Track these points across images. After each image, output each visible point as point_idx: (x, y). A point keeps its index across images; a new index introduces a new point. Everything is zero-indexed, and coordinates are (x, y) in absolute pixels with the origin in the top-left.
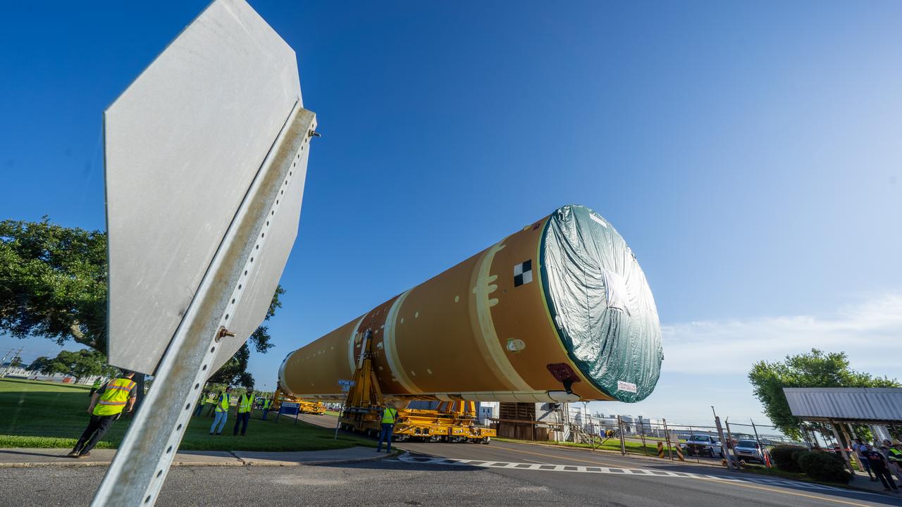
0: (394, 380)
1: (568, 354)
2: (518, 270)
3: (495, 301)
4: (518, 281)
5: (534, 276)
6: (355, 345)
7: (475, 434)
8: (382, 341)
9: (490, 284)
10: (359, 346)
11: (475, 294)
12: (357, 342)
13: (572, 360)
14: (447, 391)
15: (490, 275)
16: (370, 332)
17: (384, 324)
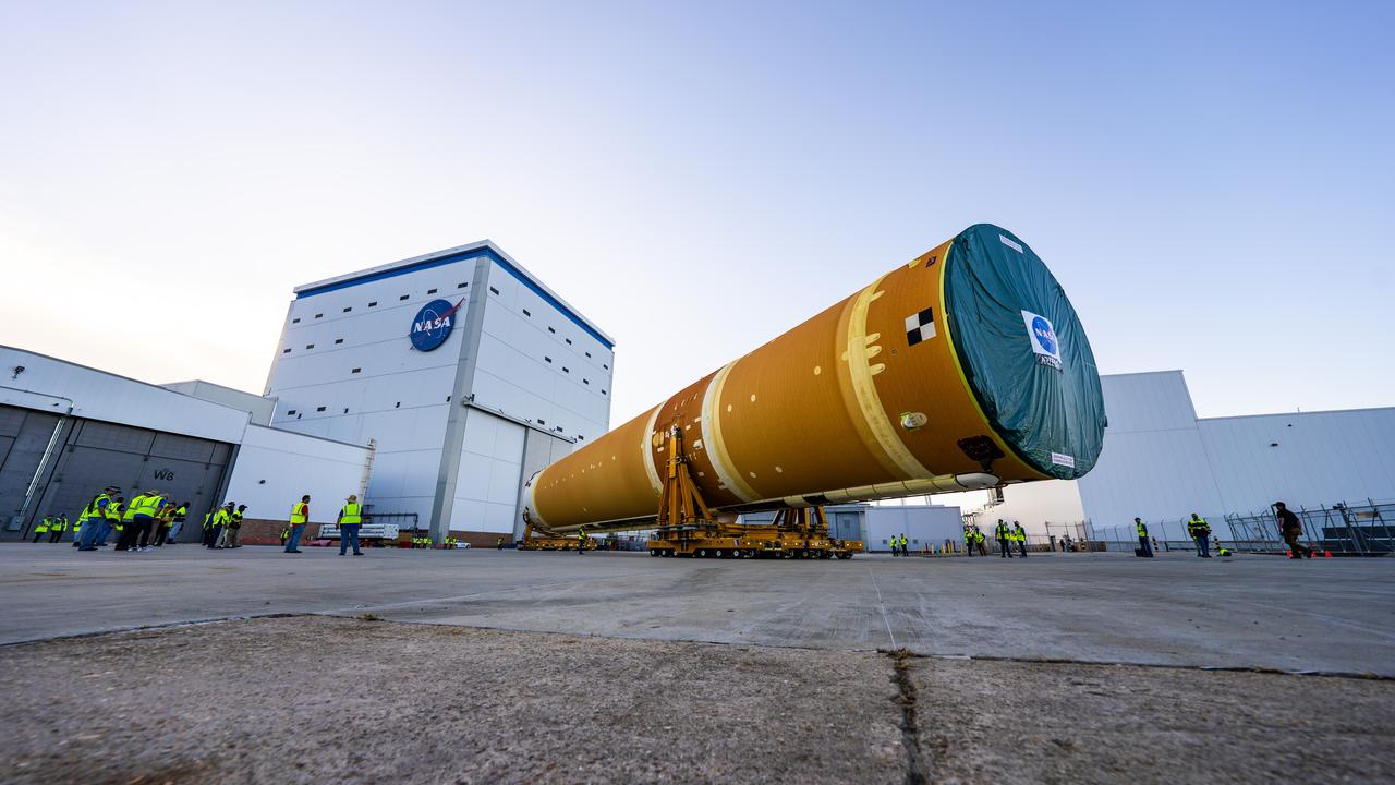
0: (721, 487)
1: (990, 424)
2: (912, 322)
3: (879, 368)
4: (915, 337)
5: (939, 328)
6: (654, 449)
7: (838, 546)
8: (700, 437)
9: (868, 346)
10: (661, 449)
11: (847, 361)
12: (656, 445)
13: (996, 431)
14: (802, 493)
15: (867, 334)
16: (678, 430)
17: (699, 415)
